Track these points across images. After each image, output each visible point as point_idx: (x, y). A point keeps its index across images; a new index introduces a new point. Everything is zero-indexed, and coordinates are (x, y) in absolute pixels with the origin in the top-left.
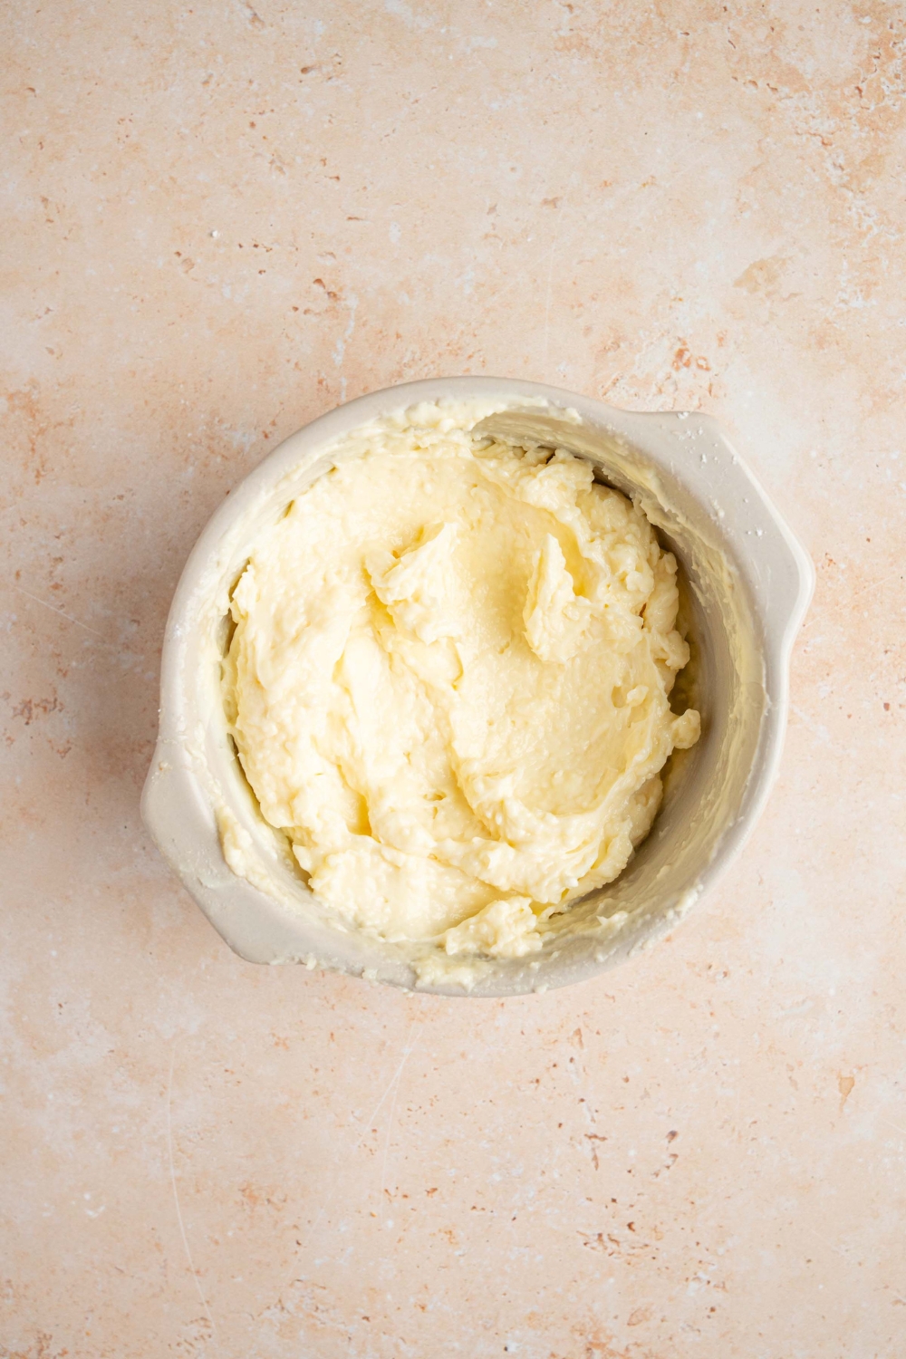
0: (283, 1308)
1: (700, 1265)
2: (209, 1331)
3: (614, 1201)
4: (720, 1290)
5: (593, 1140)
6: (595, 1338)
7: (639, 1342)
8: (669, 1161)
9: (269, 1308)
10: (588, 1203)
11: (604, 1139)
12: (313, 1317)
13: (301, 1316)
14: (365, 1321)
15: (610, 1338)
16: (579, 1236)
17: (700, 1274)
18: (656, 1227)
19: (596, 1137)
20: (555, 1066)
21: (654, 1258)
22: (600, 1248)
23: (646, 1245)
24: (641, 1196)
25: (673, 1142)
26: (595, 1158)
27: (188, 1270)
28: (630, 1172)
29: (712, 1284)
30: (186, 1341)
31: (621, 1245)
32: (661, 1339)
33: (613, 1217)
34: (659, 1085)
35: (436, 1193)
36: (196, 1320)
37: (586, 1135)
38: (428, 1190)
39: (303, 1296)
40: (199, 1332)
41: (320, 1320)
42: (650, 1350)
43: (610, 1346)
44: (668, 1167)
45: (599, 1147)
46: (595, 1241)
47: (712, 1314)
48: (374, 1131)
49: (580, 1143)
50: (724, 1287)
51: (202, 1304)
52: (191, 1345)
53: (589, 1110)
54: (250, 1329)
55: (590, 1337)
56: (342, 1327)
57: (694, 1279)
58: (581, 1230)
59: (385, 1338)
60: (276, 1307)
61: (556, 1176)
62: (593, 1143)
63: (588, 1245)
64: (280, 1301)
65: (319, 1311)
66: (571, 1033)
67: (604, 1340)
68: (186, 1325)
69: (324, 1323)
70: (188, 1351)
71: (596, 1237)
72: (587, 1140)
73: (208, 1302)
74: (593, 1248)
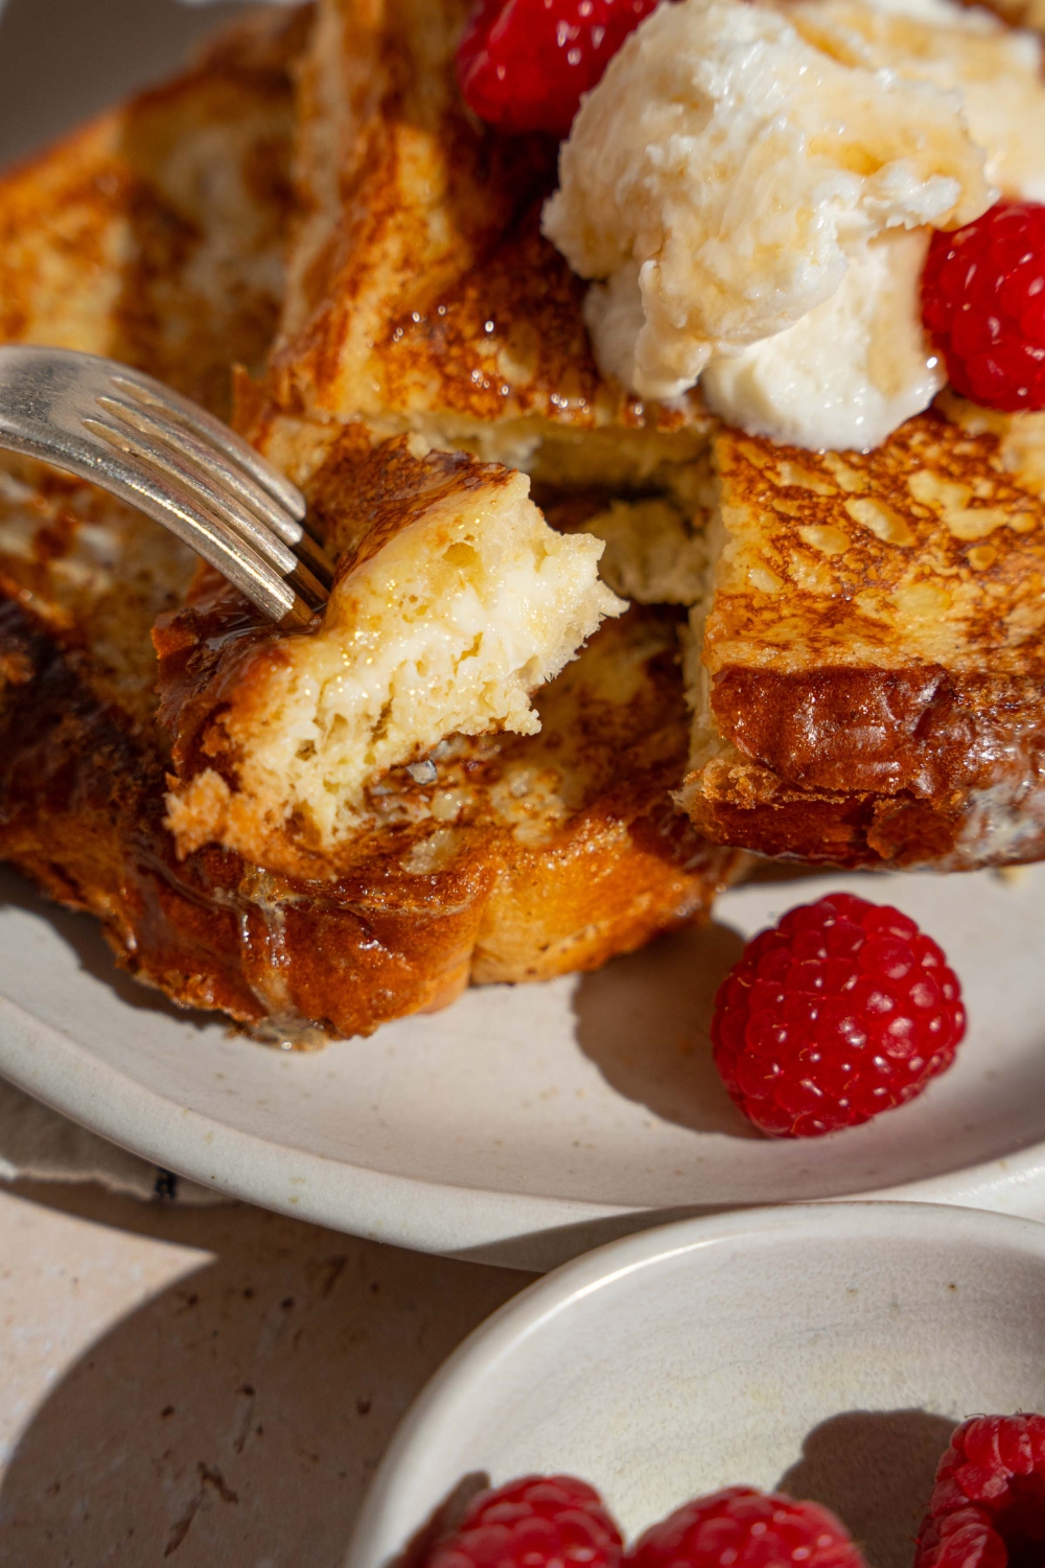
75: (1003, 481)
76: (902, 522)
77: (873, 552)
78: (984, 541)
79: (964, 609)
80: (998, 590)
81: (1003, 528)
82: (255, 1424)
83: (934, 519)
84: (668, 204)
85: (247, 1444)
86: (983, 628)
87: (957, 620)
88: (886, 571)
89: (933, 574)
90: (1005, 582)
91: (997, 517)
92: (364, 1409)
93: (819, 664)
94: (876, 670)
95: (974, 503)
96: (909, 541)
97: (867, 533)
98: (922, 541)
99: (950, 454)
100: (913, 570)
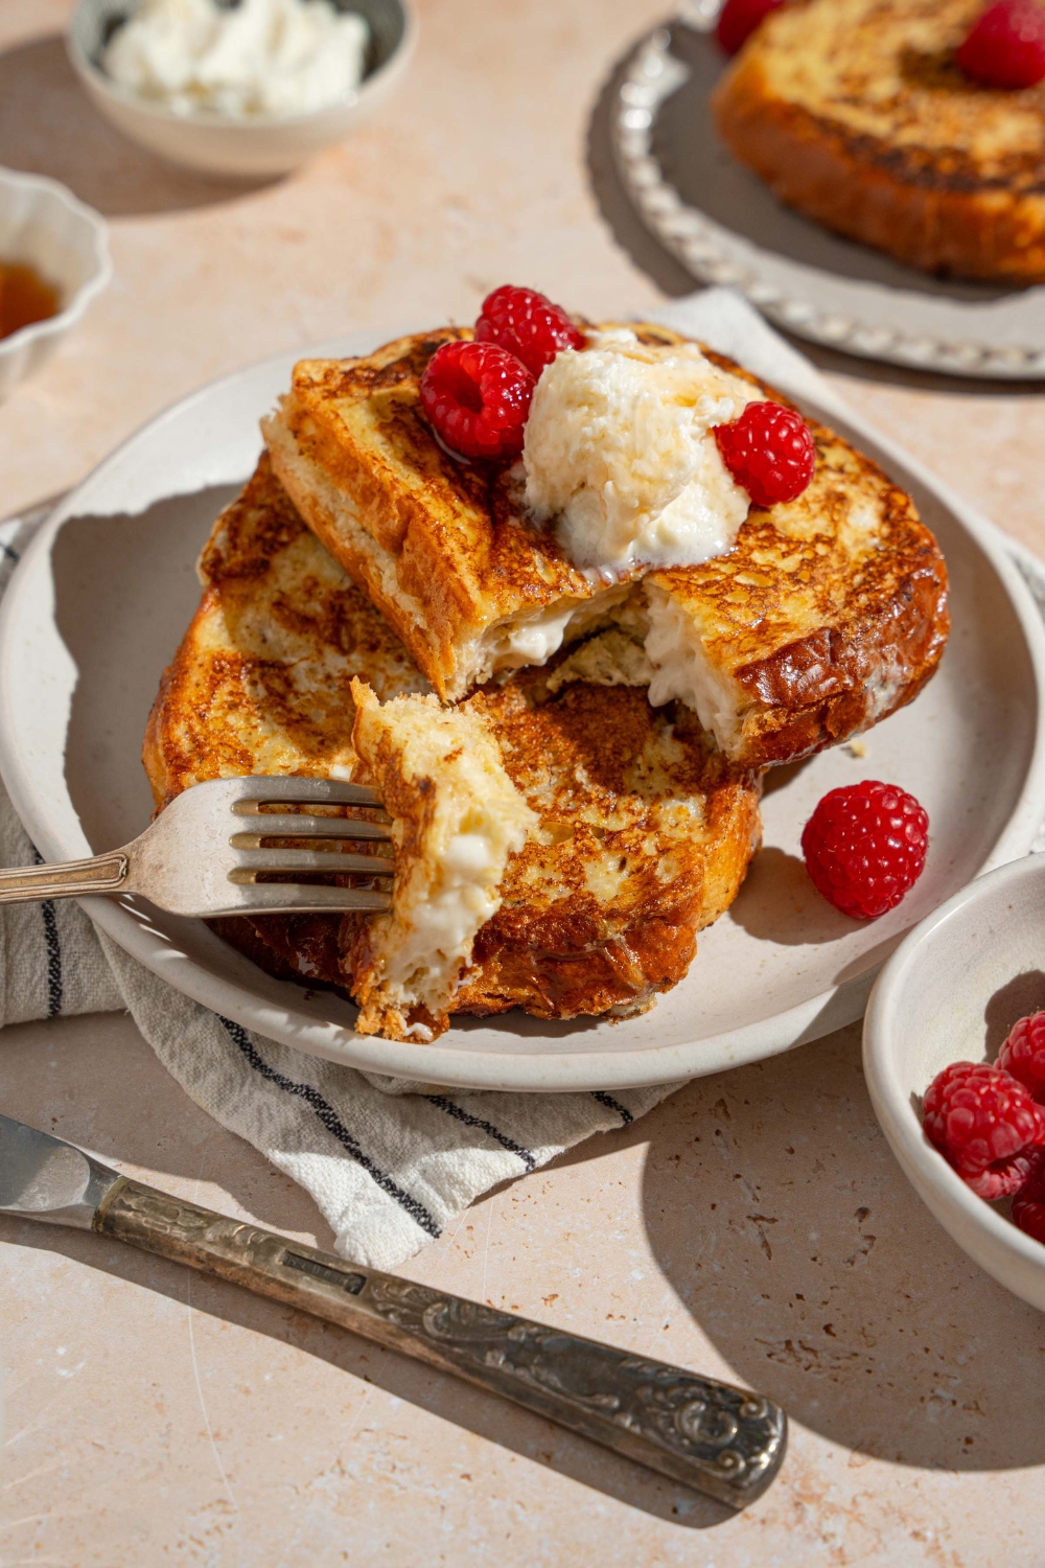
0: (343, 1472)
1: (937, 1379)
2: (229, 1518)
3: (800, 1297)
4: (972, 1412)
5: (760, 1222)
6: (804, 1486)
7: (870, 1490)
8: (865, 1245)
9: (322, 1474)
10: (763, 1301)
11: (773, 1220)
12: (388, 1480)
13: (370, 1480)
14: (465, 1481)
15: (827, 1486)
16: (758, 1345)
17: (939, 1391)
18: (864, 1329)
19: (762, 1218)
20: (697, 1140)
21: (869, 1371)
22: (791, 1360)
23: (856, 1355)
24: (835, 1291)
25: (866, 1222)
26: (765, 1244)
27: (202, 1434)
28: (814, 1259)
29: (960, 1405)
30: (192, 1538)
31: (819, 1355)
32: (903, 1486)
33: (803, 1319)
34: (834, 1155)
35: (556, 1301)
36: (210, 1505)
37: (749, 1217)
38: (546, 1297)
39: (373, 1452)
40: (213, 1521)
41: (398, 1484)
42: (889, 1502)
43: (829, 1499)
44: (865, 1252)
45: (768, 1231)
46: (784, 1351)
47: (969, 1447)
48: (470, 1228)
49: (743, 1227)
50: (978, 1408)
51: (221, 1480)
52: (200, 1543)
53: (749, 1188)
54: (292, 1507)
55: (797, 1486)
56: (431, 1492)
57: (932, 1399)
58: (761, 1337)
59: (494, 1503)
60: (332, 1471)
61: (717, 1268)
62: (760, 1226)
63: (773, 1357)
64: (339, 1462)
65: (397, 1471)
66: (713, 1105)
67: (818, 1490)
68: (194, 1514)
69: (405, 1488)
70: (194, 1553)
71: (783, 1346)
72: (752, 1222)
73: (229, 1476)
74: (781, 1361)
75: (788, 541)
76: (761, 576)
77: (761, 593)
78: (800, 569)
79: (812, 602)
80: (819, 588)
81: (803, 560)
82: (753, 1186)
83: (775, 569)
84: (604, 453)
85: (758, 1196)
86: (824, 606)
87: (812, 608)
88: (772, 600)
89: (791, 592)
90: (820, 583)
91: (798, 557)
92: (792, 1151)
93: (776, 649)
94: (801, 640)
95: (784, 555)
96: (771, 583)
97: (753, 588)
98: (777, 580)
99: (758, 539)
100: (782, 594)
